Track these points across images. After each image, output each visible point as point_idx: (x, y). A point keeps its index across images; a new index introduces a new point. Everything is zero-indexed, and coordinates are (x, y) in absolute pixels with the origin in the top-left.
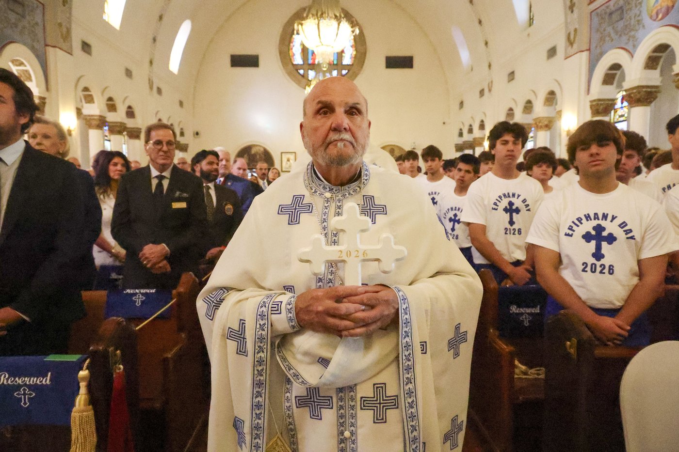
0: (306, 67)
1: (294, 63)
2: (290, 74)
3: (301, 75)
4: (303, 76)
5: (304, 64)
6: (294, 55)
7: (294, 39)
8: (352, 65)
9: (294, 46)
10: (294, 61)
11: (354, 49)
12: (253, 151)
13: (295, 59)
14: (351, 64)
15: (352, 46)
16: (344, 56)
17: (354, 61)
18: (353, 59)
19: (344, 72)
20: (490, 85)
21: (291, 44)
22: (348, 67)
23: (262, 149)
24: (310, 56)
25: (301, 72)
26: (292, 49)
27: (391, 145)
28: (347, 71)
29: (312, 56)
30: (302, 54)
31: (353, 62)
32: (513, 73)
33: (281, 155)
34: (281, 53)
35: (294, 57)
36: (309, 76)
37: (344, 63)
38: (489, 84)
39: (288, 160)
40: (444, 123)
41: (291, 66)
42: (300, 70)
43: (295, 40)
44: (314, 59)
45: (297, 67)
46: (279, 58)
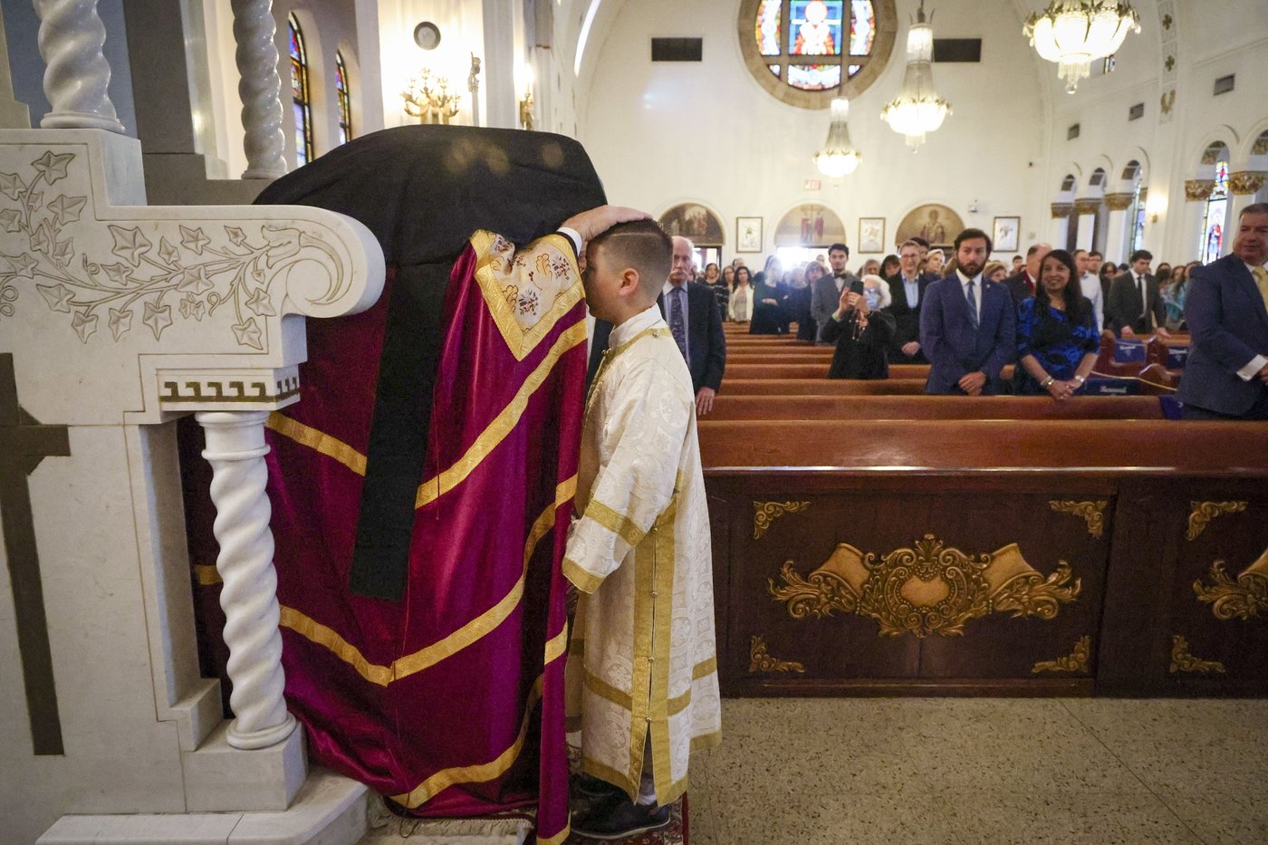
0: (785, 59)
1: (764, 53)
2: (756, 74)
3: (774, 74)
4: (779, 77)
5: (780, 54)
6: (763, 38)
7: (764, 7)
8: (869, 56)
9: (763, 21)
10: (763, 49)
11: (873, 25)
12: (688, 215)
13: (765, 46)
14: (866, 53)
15: (868, 21)
16: (854, 40)
17: (872, 48)
18: (870, 45)
19: (853, 69)
20: (1167, 99)
21: (759, 18)
22: (862, 60)
23: (703, 212)
24: (792, 40)
25: (776, 69)
26: (760, 26)
27: (931, 205)
28: (858, 67)
29: (797, 39)
30: (778, 36)
31: (869, 50)
32: (1231, 78)
33: (737, 223)
34: (741, 34)
35: (764, 42)
36: (789, 77)
37: (852, 53)
38: (1164, 96)
39: (749, 232)
40: (1031, 164)
41: (758, 57)
42: (773, 65)
43: (765, 10)
44: (800, 46)
45: (768, 60)
46: (738, 43)
